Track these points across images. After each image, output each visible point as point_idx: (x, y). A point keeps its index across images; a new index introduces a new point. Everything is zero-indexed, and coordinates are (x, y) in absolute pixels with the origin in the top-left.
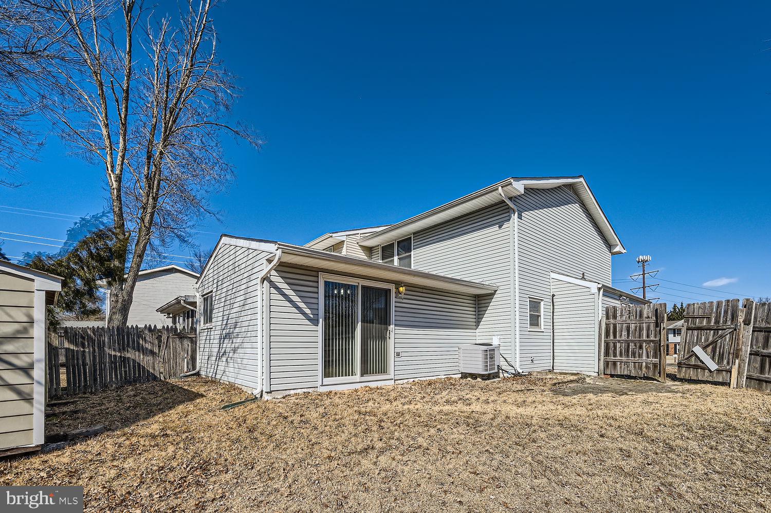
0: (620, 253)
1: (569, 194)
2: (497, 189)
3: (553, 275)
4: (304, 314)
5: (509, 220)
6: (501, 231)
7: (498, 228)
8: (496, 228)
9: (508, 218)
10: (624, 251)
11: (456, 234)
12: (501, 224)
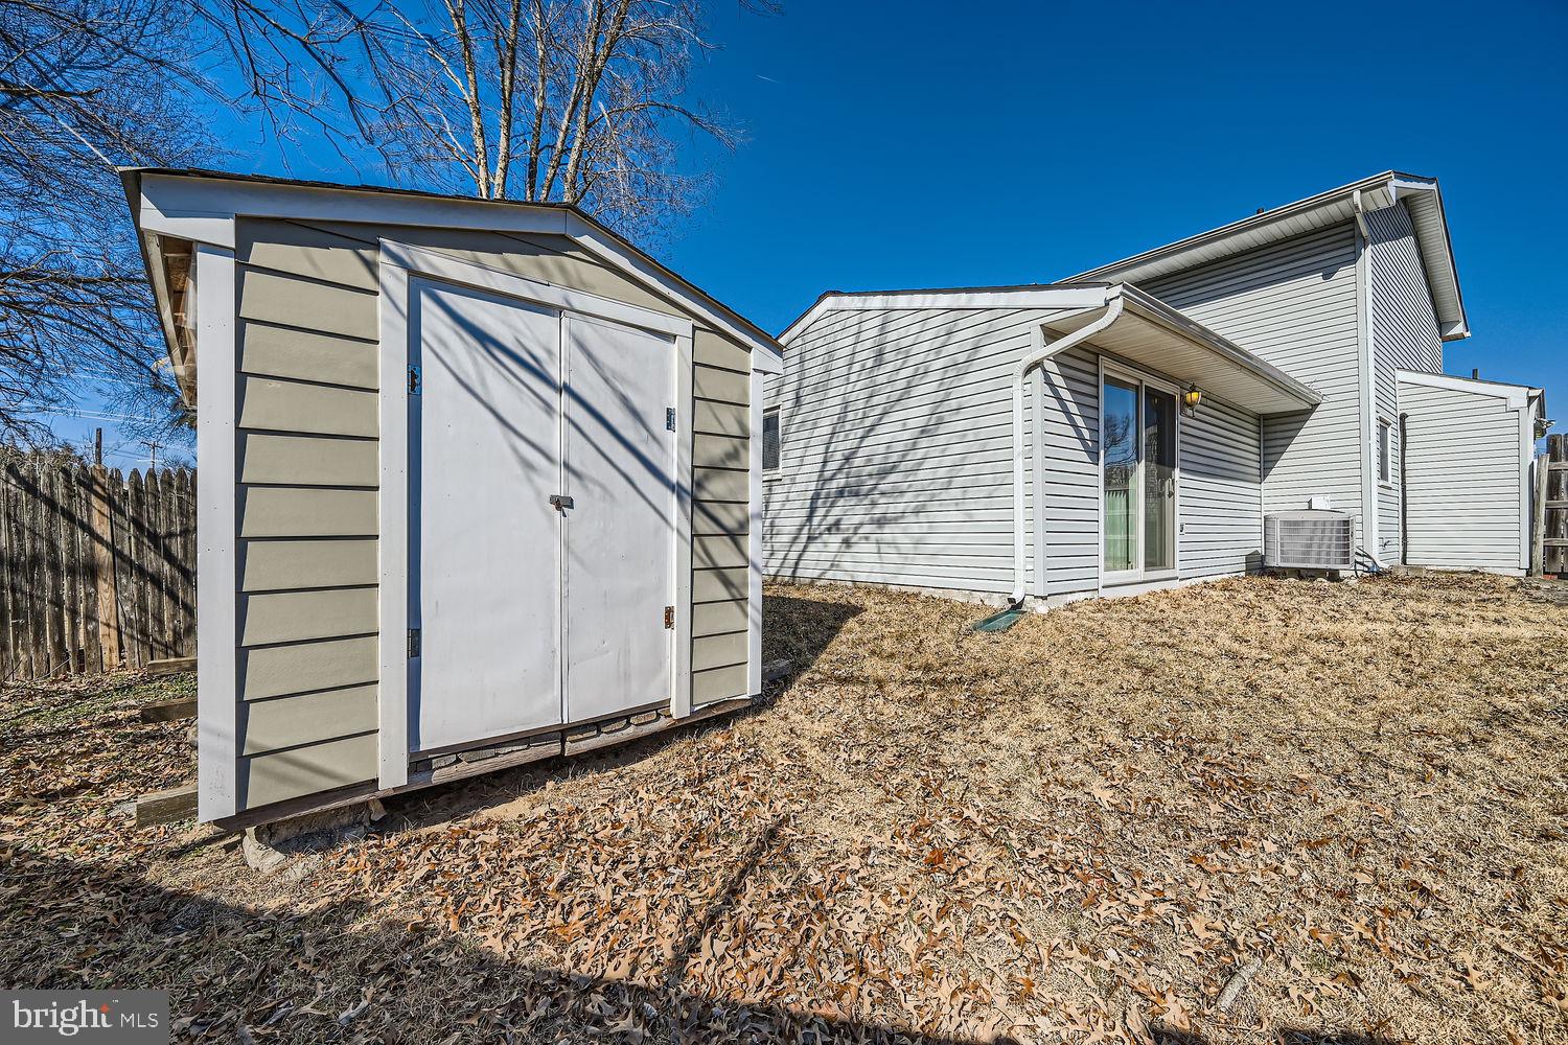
0: (1460, 337)
1: (1403, 218)
2: (1351, 195)
3: (1401, 375)
4: (1081, 438)
5: (1355, 261)
6: (1329, 284)
7: (1320, 279)
8: (1318, 278)
9: (1352, 257)
10: (1468, 334)
11: (1203, 296)
12: (1330, 270)
